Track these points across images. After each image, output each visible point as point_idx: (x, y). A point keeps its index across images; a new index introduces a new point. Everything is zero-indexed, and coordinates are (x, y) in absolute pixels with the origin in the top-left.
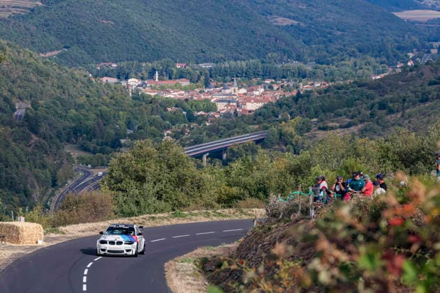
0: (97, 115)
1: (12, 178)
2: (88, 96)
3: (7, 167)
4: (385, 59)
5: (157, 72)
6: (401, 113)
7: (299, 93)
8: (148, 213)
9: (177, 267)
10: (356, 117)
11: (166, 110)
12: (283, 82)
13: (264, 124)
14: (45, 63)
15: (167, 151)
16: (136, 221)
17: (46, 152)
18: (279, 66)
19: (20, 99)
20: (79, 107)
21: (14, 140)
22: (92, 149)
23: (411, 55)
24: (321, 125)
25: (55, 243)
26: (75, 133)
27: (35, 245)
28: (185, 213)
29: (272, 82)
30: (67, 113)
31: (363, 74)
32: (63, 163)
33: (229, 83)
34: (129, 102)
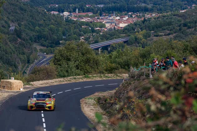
0: (49, 30)
1: (8, 59)
2: (44, 20)
3: (6, 54)
5: (77, 9)
6: (194, 28)
7: (145, 19)
8: (72, 76)
9: (86, 102)
10: (172, 30)
11: (81, 27)
12: (137, 13)
13: (128, 34)
14: (24, 5)
15: (81, 46)
16: (67, 80)
17: (25, 47)
18: (136, 6)
19: (12, 21)
20: (40, 25)
21: (10, 41)
22: (47, 45)
24: (155, 34)
25: (28, 90)
26: (38, 38)
27: (19, 90)
28: (91, 76)
29: (132, 14)
30: (34, 28)
31: (176, 10)
32: (33, 52)
33: (111, 14)
34: (64, 23)
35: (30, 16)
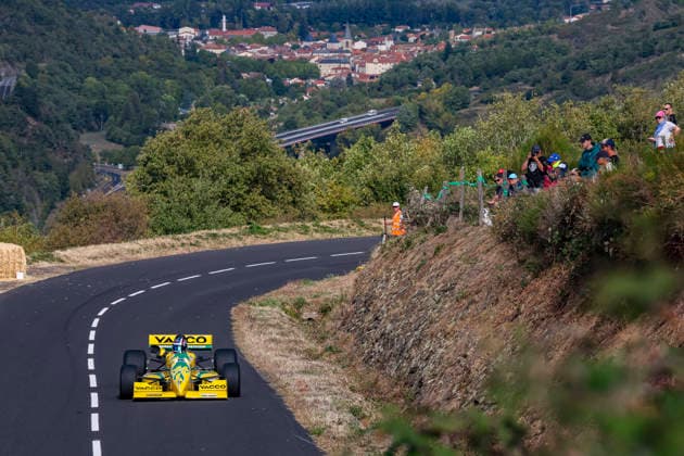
0: (132, 86)
2: (115, 56)
5: (224, 17)
6: (611, 74)
7: (448, 46)
8: (204, 229)
9: (253, 314)
10: (539, 82)
11: (239, 77)
12: (424, 29)
13: (396, 97)
16: (185, 241)
17: (51, 145)
18: (418, 4)
19: (8, 60)
20: (101, 73)
22: (124, 139)
24: (485, 96)
26: (96, 116)
27: (12, 279)
28: (269, 227)
29: (407, 31)
30: (82, 82)
31: (551, 15)
32: (78, 162)
33: (338, 33)
34: (180, 65)
35: (68, 43)
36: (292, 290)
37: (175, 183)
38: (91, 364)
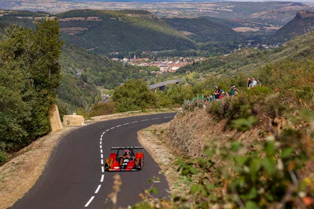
0: (111, 74)
1: (76, 101)
2: (106, 66)
3: (74, 96)
4: (229, 47)
5: (135, 55)
6: (237, 69)
7: (194, 62)
8: (130, 111)
9: (143, 133)
10: (218, 72)
11: (139, 71)
12: (187, 58)
13: (180, 76)
14: (89, 53)
16: (125, 114)
17: (90, 90)
19: (79, 68)
20: (103, 71)
21: (77, 85)
22: (109, 88)
23: (240, 46)
24: (204, 75)
25: (89, 124)
26: (102, 82)
27: (80, 125)
28: (147, 110)
29: (183, 58)
30: (98, 73)
31: (221, 54)
32: (97, 94)
33: (165, 59)
34: (123, 68)
35: (94, 63)
36: (153, 127)
37: (123, 99)
38: (101, 147)
